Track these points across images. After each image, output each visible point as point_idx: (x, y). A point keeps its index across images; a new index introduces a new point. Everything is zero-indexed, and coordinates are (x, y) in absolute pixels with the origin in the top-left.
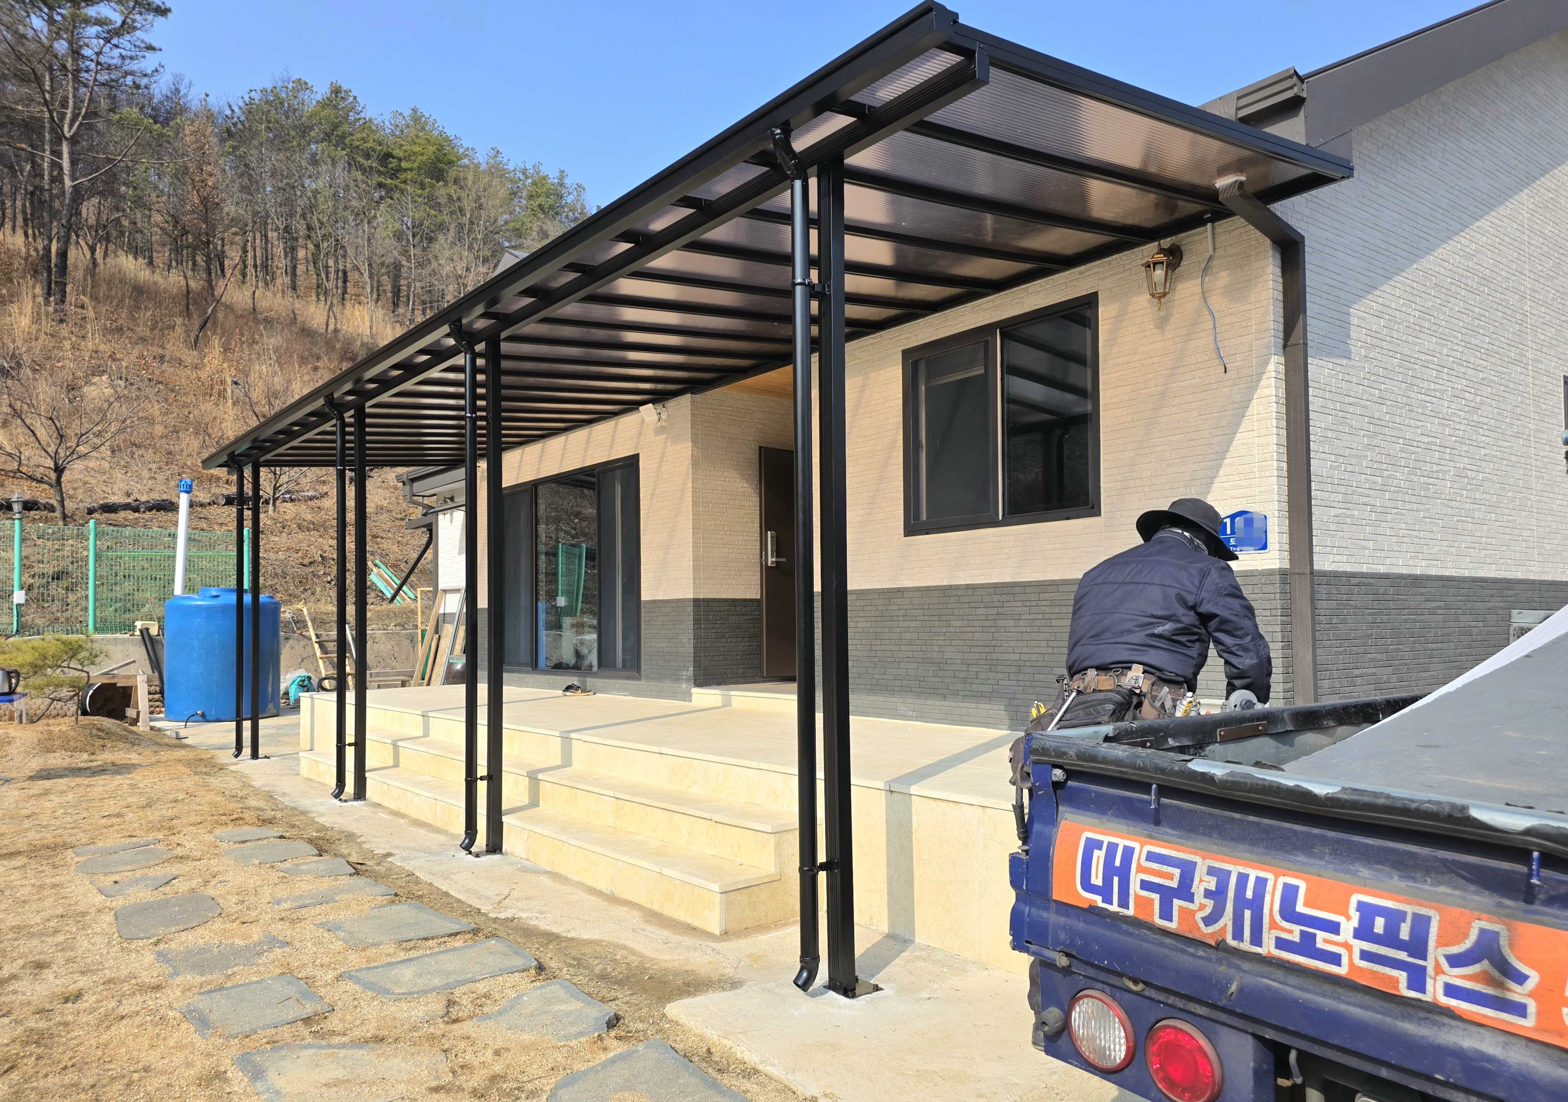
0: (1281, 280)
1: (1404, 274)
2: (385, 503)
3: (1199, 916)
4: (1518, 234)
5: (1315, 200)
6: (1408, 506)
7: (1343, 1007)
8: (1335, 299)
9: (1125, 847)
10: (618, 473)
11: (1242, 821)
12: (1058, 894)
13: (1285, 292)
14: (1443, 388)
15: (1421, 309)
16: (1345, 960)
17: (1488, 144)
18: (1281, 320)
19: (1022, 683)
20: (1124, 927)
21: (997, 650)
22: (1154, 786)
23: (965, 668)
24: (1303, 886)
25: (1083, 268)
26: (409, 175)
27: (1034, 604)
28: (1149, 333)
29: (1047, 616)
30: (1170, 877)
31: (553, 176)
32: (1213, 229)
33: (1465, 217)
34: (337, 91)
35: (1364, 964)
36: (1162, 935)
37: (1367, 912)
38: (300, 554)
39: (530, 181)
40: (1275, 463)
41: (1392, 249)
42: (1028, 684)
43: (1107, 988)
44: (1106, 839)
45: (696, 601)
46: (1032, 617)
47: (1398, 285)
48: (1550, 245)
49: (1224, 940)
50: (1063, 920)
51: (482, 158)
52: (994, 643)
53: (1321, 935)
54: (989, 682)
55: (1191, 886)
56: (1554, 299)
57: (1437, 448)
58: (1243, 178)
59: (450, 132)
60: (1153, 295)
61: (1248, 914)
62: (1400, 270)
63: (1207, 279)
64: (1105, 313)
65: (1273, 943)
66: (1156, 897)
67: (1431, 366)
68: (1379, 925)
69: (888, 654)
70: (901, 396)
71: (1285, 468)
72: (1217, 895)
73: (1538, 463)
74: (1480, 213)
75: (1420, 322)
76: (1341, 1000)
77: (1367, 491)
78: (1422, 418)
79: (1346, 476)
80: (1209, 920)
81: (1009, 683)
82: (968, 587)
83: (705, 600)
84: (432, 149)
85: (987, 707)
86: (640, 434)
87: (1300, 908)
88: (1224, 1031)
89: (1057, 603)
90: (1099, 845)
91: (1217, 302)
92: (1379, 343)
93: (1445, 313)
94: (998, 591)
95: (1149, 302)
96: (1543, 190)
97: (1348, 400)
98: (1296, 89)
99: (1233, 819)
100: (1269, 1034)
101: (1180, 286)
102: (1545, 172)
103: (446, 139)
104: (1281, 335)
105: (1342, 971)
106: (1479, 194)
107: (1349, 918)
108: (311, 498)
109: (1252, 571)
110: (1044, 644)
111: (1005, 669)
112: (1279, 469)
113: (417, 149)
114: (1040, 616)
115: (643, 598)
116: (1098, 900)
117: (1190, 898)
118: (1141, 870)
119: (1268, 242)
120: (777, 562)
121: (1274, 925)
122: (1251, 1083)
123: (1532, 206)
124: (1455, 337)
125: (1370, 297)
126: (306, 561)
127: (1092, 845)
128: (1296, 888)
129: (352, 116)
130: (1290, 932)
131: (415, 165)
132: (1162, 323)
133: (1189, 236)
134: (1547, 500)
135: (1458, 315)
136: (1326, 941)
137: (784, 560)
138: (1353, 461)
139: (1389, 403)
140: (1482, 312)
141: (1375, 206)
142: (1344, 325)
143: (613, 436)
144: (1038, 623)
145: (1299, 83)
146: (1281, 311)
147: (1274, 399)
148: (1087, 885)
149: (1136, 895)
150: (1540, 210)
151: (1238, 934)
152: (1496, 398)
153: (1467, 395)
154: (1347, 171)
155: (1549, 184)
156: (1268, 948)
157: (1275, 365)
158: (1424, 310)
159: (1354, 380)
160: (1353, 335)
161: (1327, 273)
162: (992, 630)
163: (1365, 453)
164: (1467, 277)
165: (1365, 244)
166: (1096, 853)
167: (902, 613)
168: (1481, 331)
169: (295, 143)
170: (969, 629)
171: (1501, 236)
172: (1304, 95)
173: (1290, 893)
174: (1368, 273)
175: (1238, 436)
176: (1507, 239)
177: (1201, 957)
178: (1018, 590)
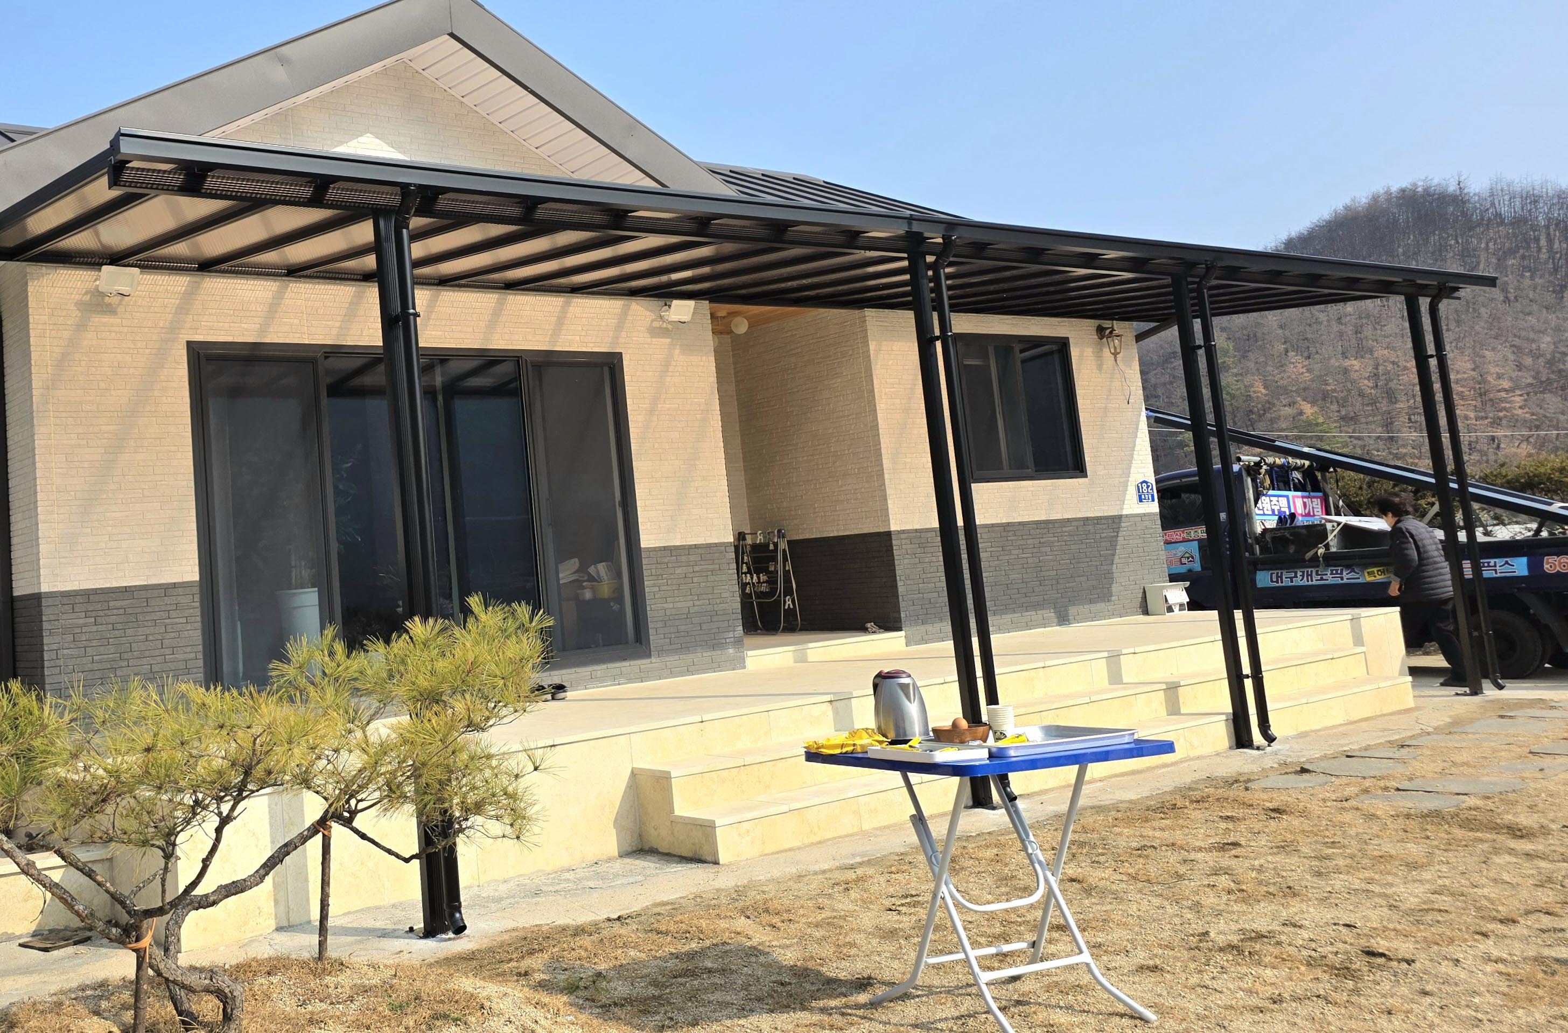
21: (1043, 569)
52: (1040, 564)
54: (1041, 593)
64: (1074, 353)
85: (1042, 612)
89: (1071, 534)
94: (1039, 526)
109: (1150, 513)
110: (1068, 562)
115: (644, 544)
132: (1100, 367)
170: (1024, 555)
175: (1137, 439)
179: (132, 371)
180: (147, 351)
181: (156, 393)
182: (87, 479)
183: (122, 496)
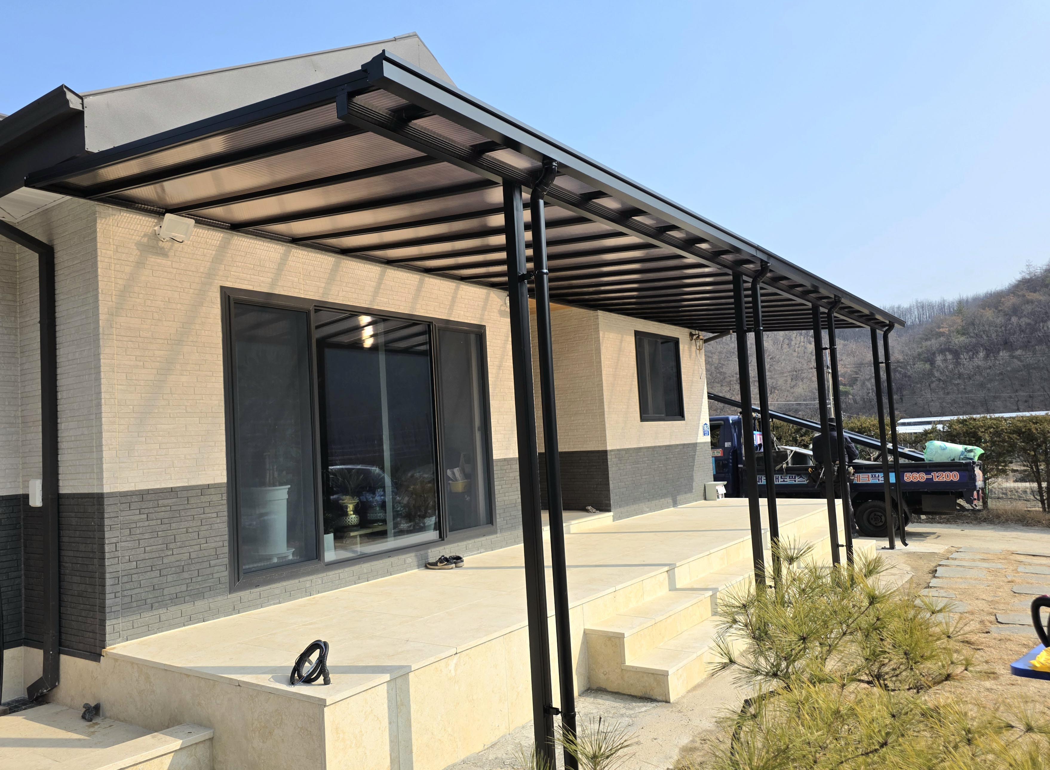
21: (667, 473)
25: (675, 327)
54: (667, 488)
64: (681, 347)
69: (638, 481)
70: (635, 352)
81: (671, 487)
82: (659, 447)
85: (667, 499)
86: (485, 308)
89: (679, 453)
94: (666, 448)
95: (688, 348)
101: (692, 347)
110: (677, 469)
111: (670, 482)
114: (675, 459)
115: (495, 458)
143: (453, 298)
162: (666, 465)
175: (703, 400)
178: (670, 448)
179: (179, 306)
180: (192, 291)
181: (197, 327)
182: (143, 395)
183: (169, 411)
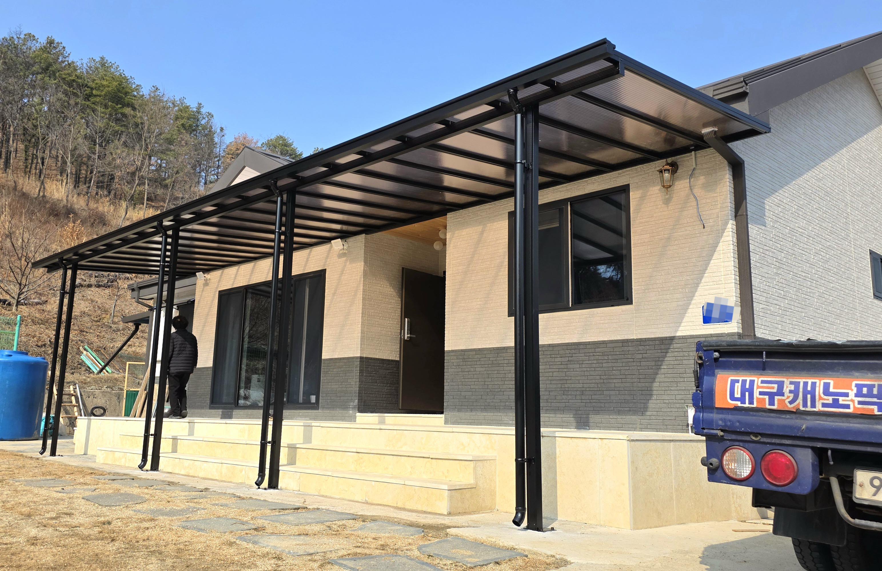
0: (732, 182)
1: (789, 186)
2: (86, 310)
3: (787, 401)
4: (842, 171)
5: (747, 143)
6: (797, 309)
7: (851, 425)
8: (758, 195)
9: (750, 381)
10: (308, 281)
11: (803, 362)
12: (718, 404)
13: (735, 188)
14: (811, 248)
15: (798, 205)
16: (852, 406)
17: (826, 123)
18: (733, 202)
19: (584, 401)
20: (751, 413)
21: (568, 382)
22: (764, 352)
23: (547, 393)
24: (832, 383)
25: (621, 171)
26: (98, 99)
27: (592, 354)
28: (660, 206)
29: (601, 361)
30: (773, 388)
31: (193, 106)
32: (695, 154)
33: (816, 159)
34: (51, 42)
35: (860, 406)
36: (769, 413)
37: (859, 387)
38: (35, 339)
39: (177, 108)
40: (733, 276)
41: (783, 172)
42: (588, 401)
43: (741, 444)
44: (741, 379)
45: (361, 358)
46: (590, 362)
47: (787, 191)
48: (859, 178)
49: (799, 409)
50: (721, 416)
51: (145, 91)
52: (566, 378)
53: (841, 399)
54: (563, 401)
55: (783, 390)
56: (862, 208)
57: (809, 280)
58: (716, 129)
59: (128, 74)
60: (664, 186)
61: (809, 396)
62: (787, 183)
63: (692, 180)
64: (634, 196)
65: (821, 405)
66: (767, 397)
67: (804, 235)
68: (865, 390)
69: (496, 387)
70: (507, 237)
71: (738, 279)
72: (795, 392)
73: (859, 296)
74: (824, 158)
75: (798, 211)
76: (851, 423)
77: (777, 298)
78: (801, 262)
79: (766, 288)
80: (791, 402)
81: (576, 401)
82: (550, 345)
83: (366, 358)
84: (115, 83)
85: (562, 416)
86: (327, 257)
87: (832, 390)
88: (798, 450)
89: (606, 353)
90: (738, 381)
91: (697, 191)
92: (779, 220)
93: (809, 209)
94: (569, 347)
95: (660, 190)
96: (853, 149)
97: (766, 248)
98: (744, 88)
99: (800, 362)
100: (819, 445)
101: (677, 183)
102: (853, 140)
103: (125, 78)
104: (734, 210)
105: (851, 410)
106: (822, 148)
107: (852, 390)
108: (37, 304)
109: (722, 334)
110: (598, 377)
111: (573, 393)
112: (735, 279)
113: (105, 83)
114: (595, 362)
115: (323, 358)
116: (739, 404)
117: (783, 394)
118: (758, 387)
119: (726, 162)
120: (410, 337)
121: (820, 398)
122: (811, 469)
123: (848, 157)
124: (815, 222)
125: (774, 196)
126: (40, 344)
127: (733, 382)
128: (829, 383)
129: (61, 59)
130: (828, 400)
131: (103, 93)
132: (667, 202)
133: (682, 158)
134: (865, 317)
135: (815, 210)
136: (843, 400)
137: (414, 336)
138: (769, 280)
139: (785, 252)
140: (827, 210)
141: (774, 149)
142: (762, 209)
143: (308, 259)
144: (594, 365)
145: (745, 85)
146: (733, 198)
147: (732, 242)
148: (733, 398)
149: (757, 398)
150: (852, 160)
151: (805, 405)
152: (836, 257)
153: (822, 253)
154: (768, 130)
155: (856, 146)
156: (819, 408)
157: (731, 225)
158: (799, 205)
159: (768, 238)
160: (767, 214)
161: (753, 181)
162: (565, 370)
163: (775, 277)
164: (818, 191)
165: (770, 168)
166: (736, 384)
167: (506, 362)
168: (827, 220)
169: (22, 74)
170: (550, 370)
171: (834, 171)
172: (748, 91)
173: (827, 386)
174: (772, 183)
175: (712, 261)
176: (837, 173)
177: (788, 418)
178: (582, 347)
